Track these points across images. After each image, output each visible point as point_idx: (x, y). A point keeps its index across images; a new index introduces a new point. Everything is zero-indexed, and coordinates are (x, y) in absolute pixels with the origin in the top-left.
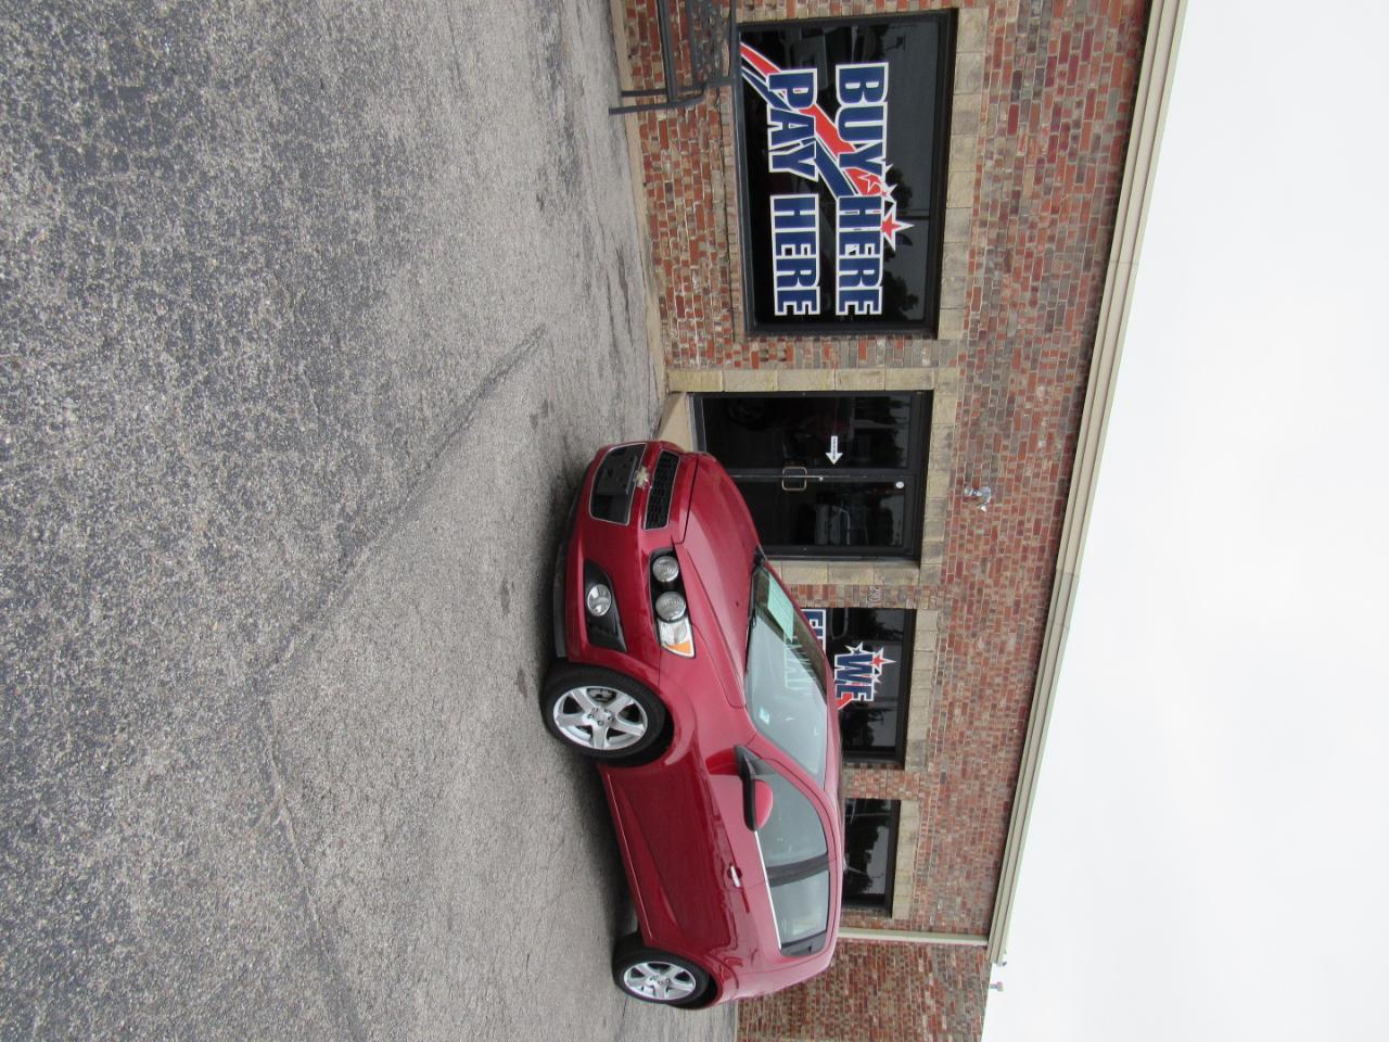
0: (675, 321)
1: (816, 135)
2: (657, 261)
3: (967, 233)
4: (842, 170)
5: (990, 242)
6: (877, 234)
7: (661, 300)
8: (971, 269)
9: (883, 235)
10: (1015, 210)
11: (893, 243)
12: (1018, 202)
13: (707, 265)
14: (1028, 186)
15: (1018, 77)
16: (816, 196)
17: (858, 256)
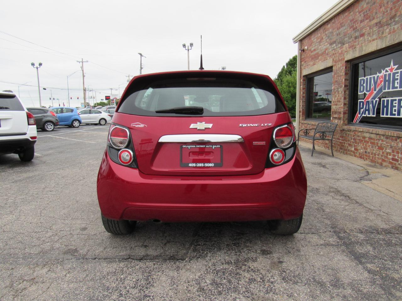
0: (399, 164)
1: (369, 100)
2: (381, 164)
3: (383, 39)
4: (377, 90)
5: (388, 28)
6: (393, 73)
7: (392, 167)
8: (394, 31)
9: (394, 71)
10: (380, 22)
11: (396, 67)
12: (378, 23)
13: (384, 144)
14: (375, 21)
15: (356, 38)
16: (382, 99)
17: (399, 81)
